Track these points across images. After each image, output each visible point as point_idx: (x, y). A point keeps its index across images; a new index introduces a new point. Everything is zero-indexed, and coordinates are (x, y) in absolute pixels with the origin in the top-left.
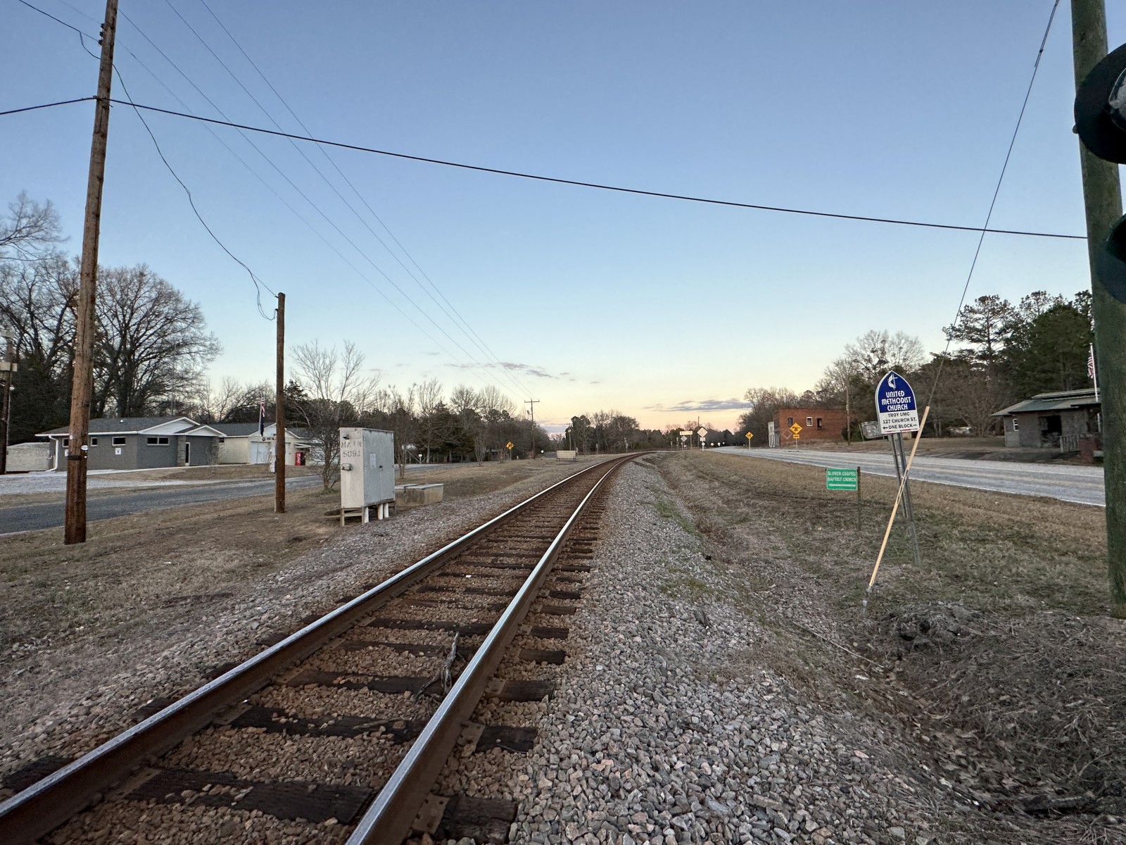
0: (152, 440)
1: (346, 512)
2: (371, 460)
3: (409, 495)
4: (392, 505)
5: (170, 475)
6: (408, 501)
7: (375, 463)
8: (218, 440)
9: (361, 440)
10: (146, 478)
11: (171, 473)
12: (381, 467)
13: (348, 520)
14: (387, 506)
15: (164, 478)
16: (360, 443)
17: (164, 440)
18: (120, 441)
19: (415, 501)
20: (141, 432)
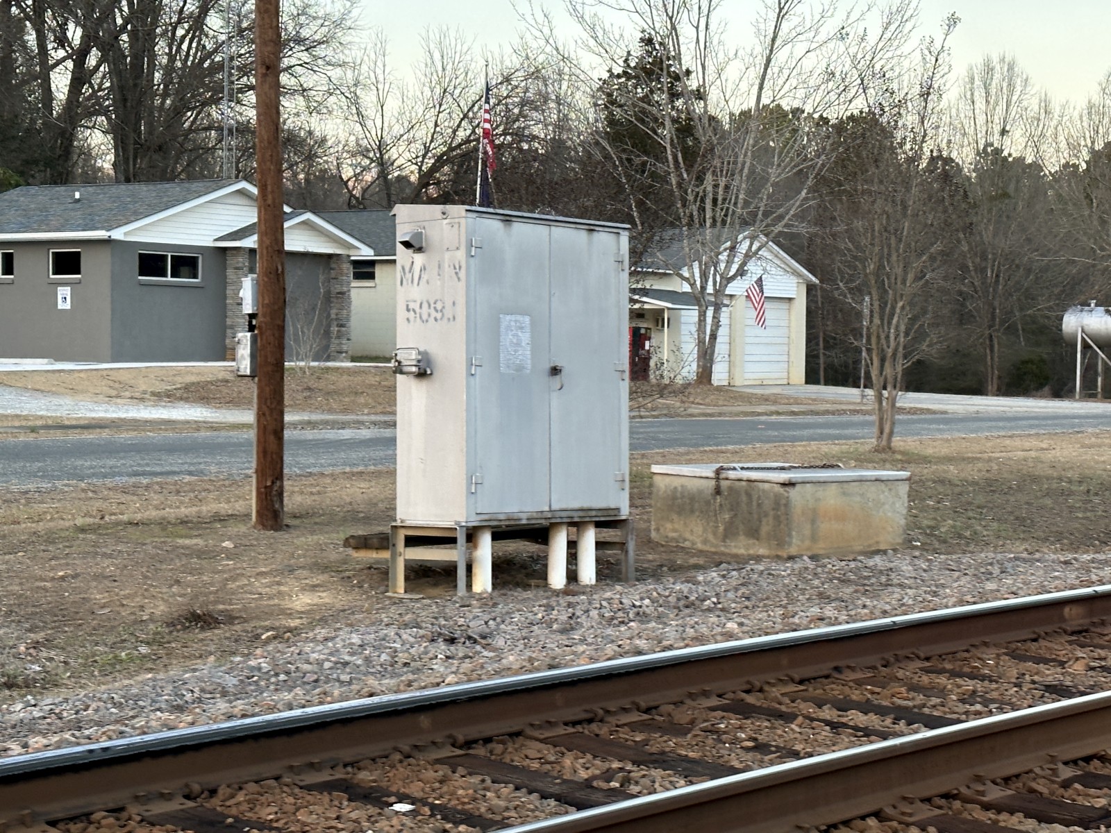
0: (151, 263)
1: (412, 541)
2: (507, 339)
3: (734, 508)
4: (610, 535)
5: (187, 388)
6: (729, 533)
7: (525, 353)
8: (350, 271)
9: (461, 255)
10: (118, 390)
11: (193, 379)
12: (555, 371)
13: (421, 575)
14: (589, 540)
15: (169, 397)
16: (457, 269)
17: (185, 263)
18: (67, 263)
19: (754, 533)
20: (118, 234)
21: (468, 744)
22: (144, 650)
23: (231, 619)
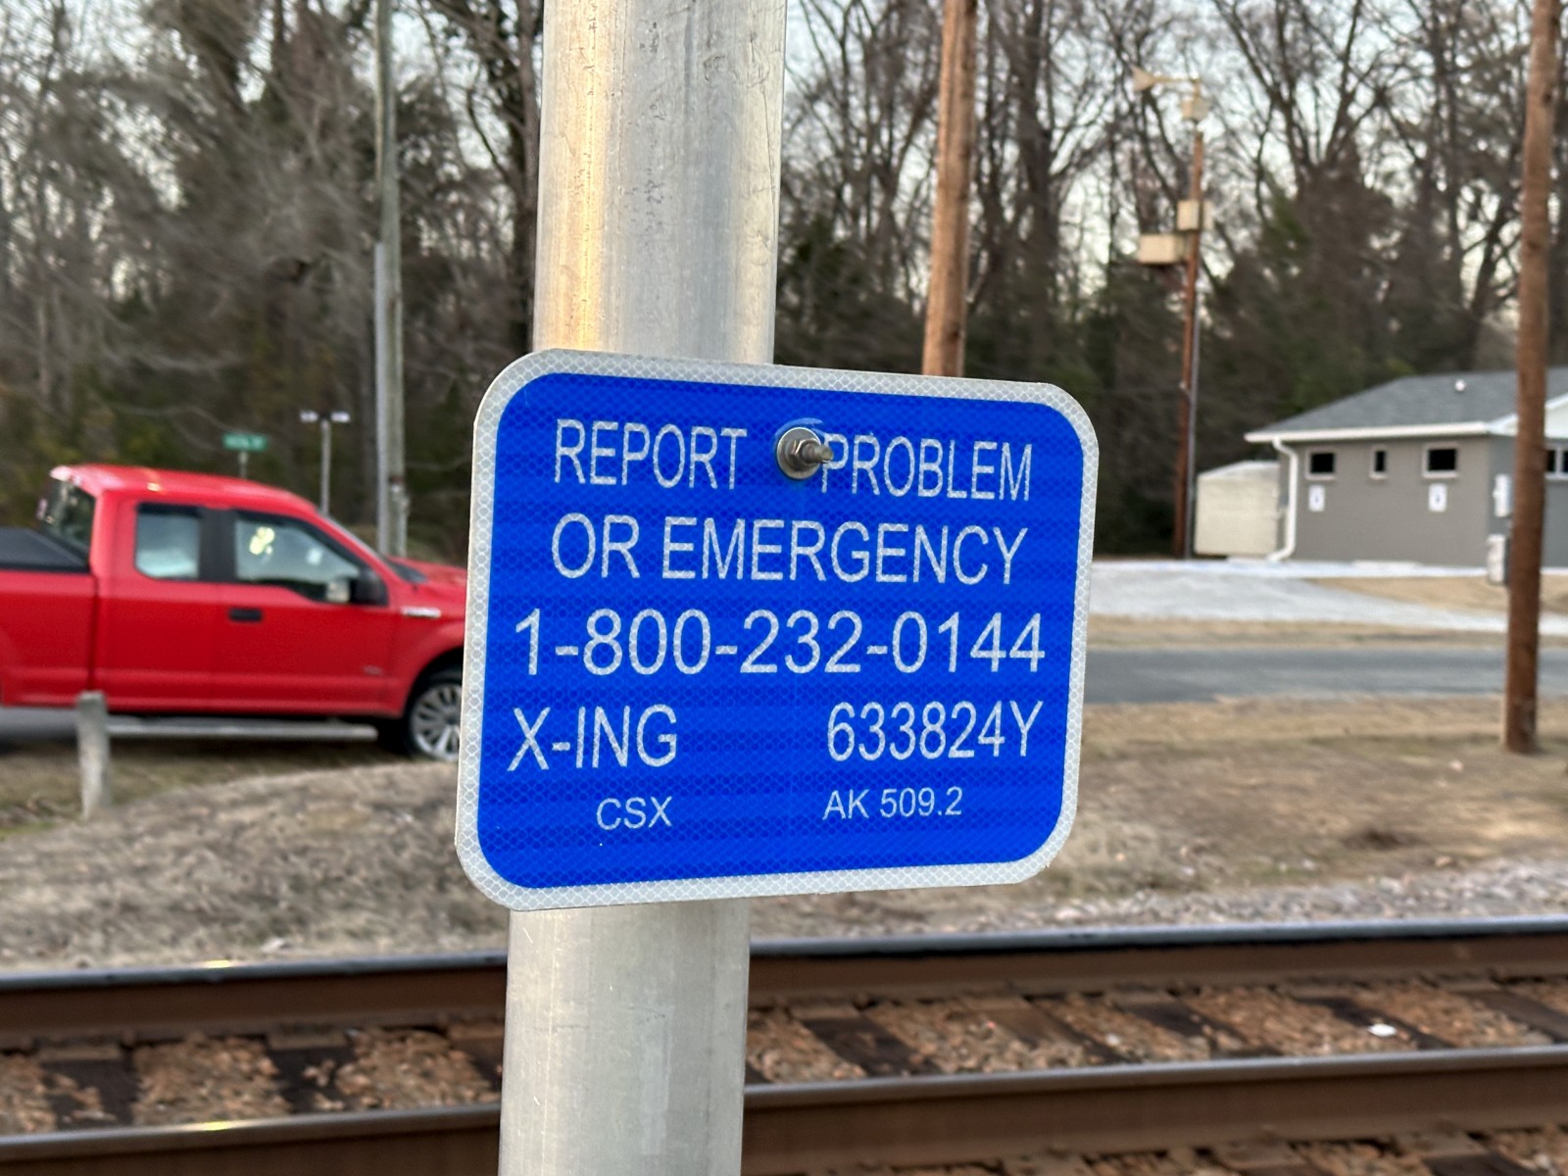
18: (1443, 459)
20: (1498, 427)
21: (1514, 981)
22: (1309, 864)
23: (1413, 841)
